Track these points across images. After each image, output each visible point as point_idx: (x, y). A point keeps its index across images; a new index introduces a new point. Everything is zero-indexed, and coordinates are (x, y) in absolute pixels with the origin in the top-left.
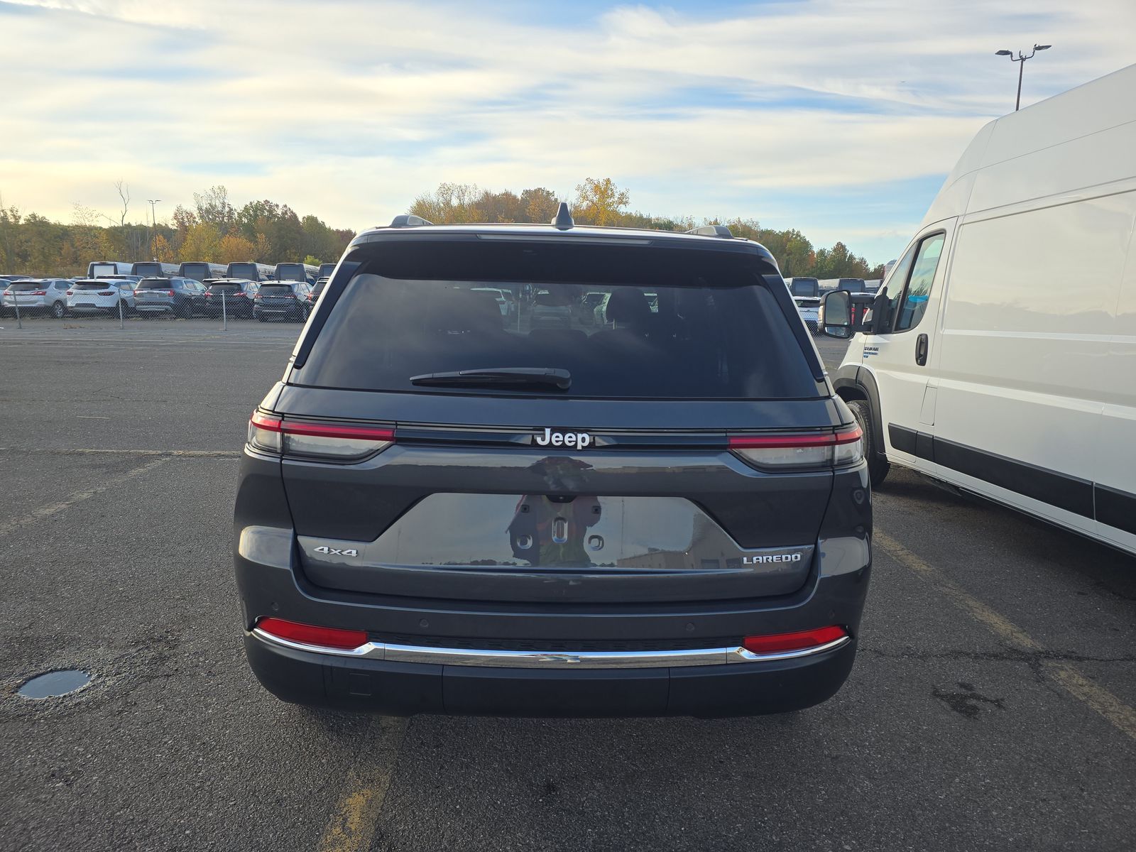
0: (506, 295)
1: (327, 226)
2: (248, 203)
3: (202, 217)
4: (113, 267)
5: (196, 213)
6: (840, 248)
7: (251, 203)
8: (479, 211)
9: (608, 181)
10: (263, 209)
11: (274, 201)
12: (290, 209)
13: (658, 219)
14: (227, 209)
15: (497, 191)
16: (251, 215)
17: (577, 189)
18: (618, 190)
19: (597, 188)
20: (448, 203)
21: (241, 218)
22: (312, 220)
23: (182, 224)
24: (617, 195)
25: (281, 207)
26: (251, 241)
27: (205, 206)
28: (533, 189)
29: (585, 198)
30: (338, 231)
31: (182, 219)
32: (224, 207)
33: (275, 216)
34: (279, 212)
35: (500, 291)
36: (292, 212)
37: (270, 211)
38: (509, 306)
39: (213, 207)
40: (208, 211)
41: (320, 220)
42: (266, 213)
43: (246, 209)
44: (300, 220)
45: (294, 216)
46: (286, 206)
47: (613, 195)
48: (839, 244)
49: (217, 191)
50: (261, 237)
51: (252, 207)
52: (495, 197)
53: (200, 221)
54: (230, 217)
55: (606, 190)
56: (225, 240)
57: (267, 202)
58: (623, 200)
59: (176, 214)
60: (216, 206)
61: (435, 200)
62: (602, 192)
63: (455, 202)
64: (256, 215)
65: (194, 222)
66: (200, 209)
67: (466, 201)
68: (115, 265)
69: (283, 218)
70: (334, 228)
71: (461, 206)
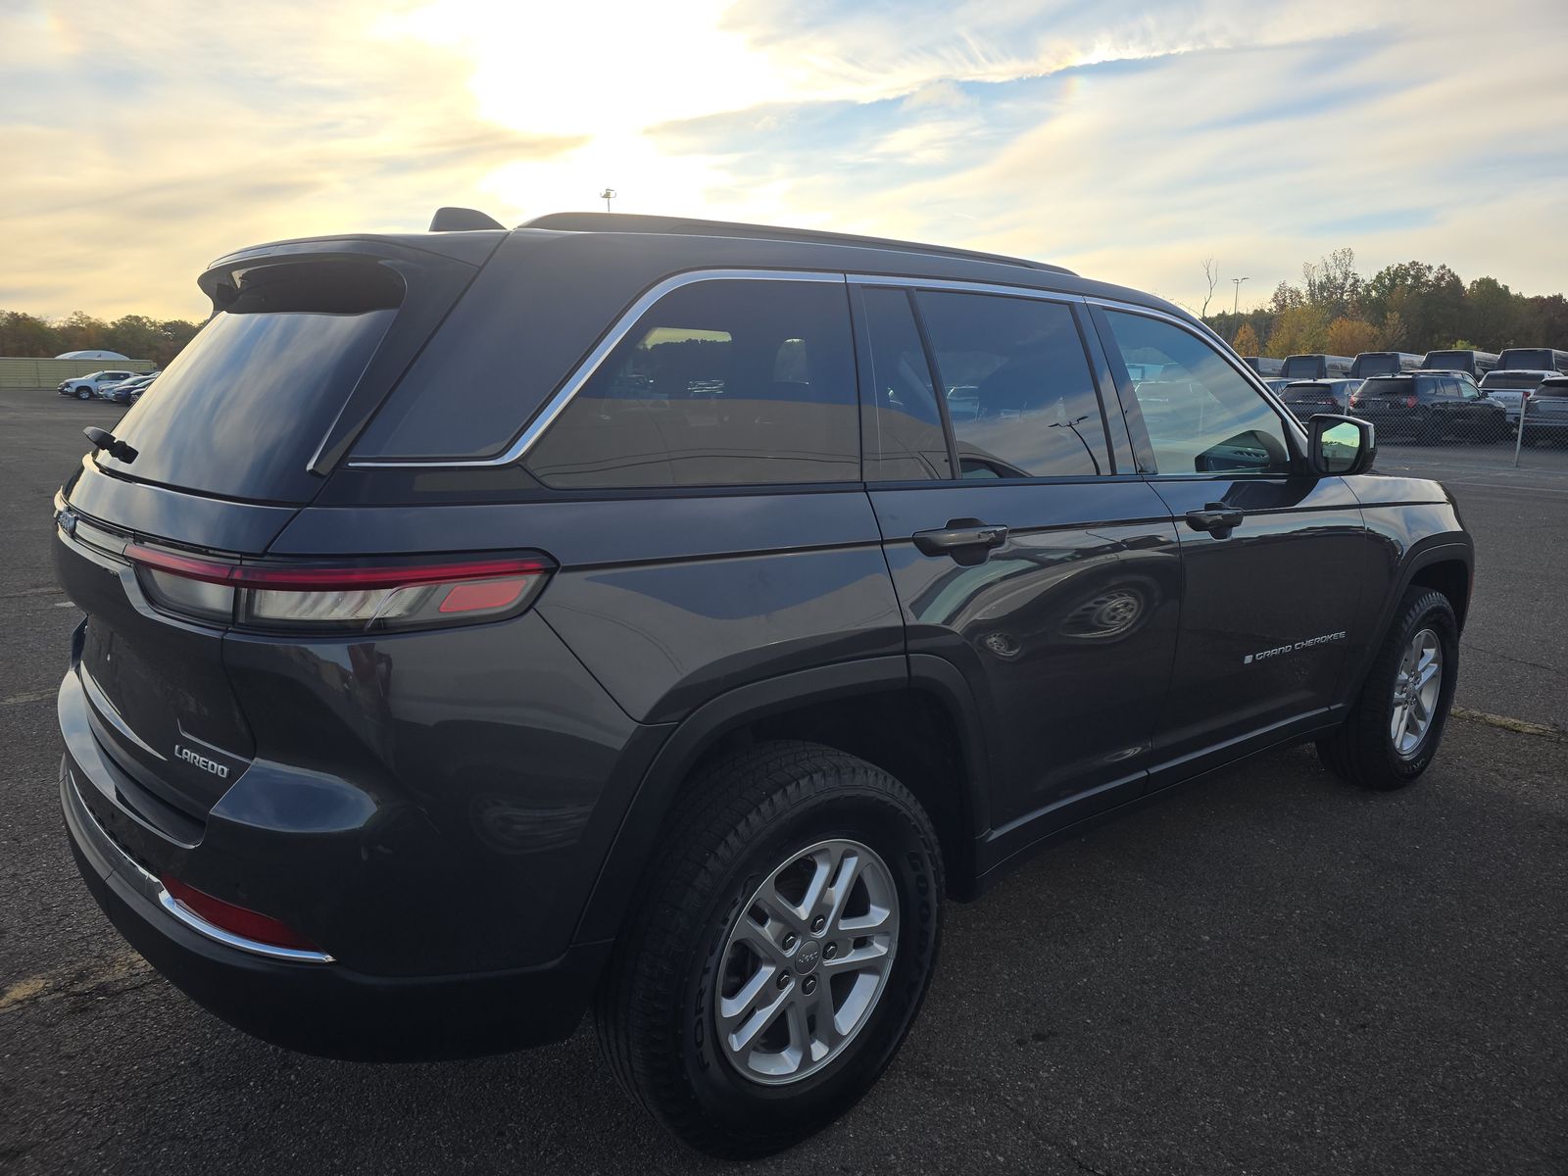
1: (1513, 292)
2: (1384, 270)
3: (1312, 294)
4: (1140, 370)
5: (1304, 291)
7: (1388, 269)
10: (1405, 275)
11: (1426, 261)
12: (1449, 271)
14: (1350, 281)
16: (1385, 287)
21: (1369, 291)
22: (1487, 286)
23: (1282, 307)
25: (1435, 269)
27: (1319, 277)
30: (1538, 300)
31: (1284, 301)
32: (1346, 279)
33: (1424, 283)
34: (1431, 277)
36: (1453, 275)
37: (1417, 277)
39: (1331, 280)
40: (1322, 287)
41: (1501, 284)
42: (1410, 281)
43: (1380, 277)
44: (1467, 286)
45: (1456, 281)
49: (1340, 256)
50: (1393, 318)
51: (1389, 274)
53: (1308, 302)
54: (1354, 293)
56: (1335, 325)
57: (1414, 263)
59: (1276, 295)
60: (1335, 277)
64: (1393, 285)
65: (1300, 302)
66: (1311, 284)
68: (1143, 368)
69: (1436, 286)
70: (1528, 295)
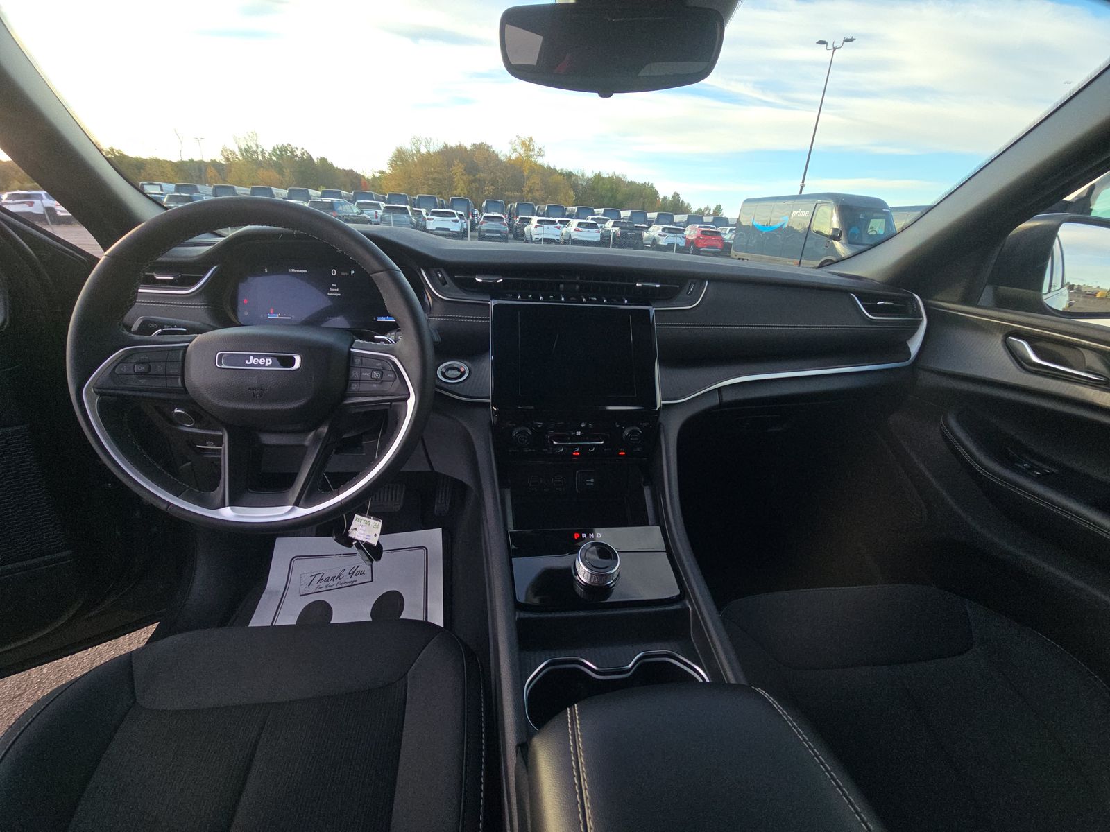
0: (460, 216)
1: (335, 166)
2: (275, 146)
3: (242, 154)
5: (237, 152)
6: (676, 196)
7: (277, 146)
8: (441, 157)
9: (531, 138)
10: (286, 151)
11: (294, 145)
13: (561, 170)
14: (260, 150)
15: (453, 143)
16: (278, 155)
17: (510, 143)
18: (538, 144)
19: (523, 143)
20: (418, 151)
21: (271, 156)
22: (323, 161)
23: (228, 159)
24: (536, 150)
25: (300, 149)
26: (279, 174)
27: (243, 146)
28: (478, 143)
29: (515, 150)
30: (344, 170)
31: (228, 155)
32: (257, 147)
33: (297, 156)
34: (299, 153)
35: (455, 212)
36: (308, 153)
37: (292, 152)
38: (462, 223)
39: (250, 148)
40: (246, 151)
41: (329, 161)
42: (289, 154)
43: (274, 150)
44: (315, 160)
45: (310, 158)
46: (303, 149)
47: (533, 150)
48: (676, 193)
49: (251, 135)
50: (287, 172)
51: (279, 149)
52: (451, 148)
53: (241, 158)
54: (263, 156)
55: (529, 145)
56: (260, 173)
57: (289, 145)
58: (540, 154)
59: (222, 152)
61: (409, 148)
62: (526, 146)
63: (423, 151)
64: (282, 155)
65: (237, 158)
66: (239, 148)
67: (432, 150)
69: (302, 158)
70: (340, 168)
71: (428, 153)
